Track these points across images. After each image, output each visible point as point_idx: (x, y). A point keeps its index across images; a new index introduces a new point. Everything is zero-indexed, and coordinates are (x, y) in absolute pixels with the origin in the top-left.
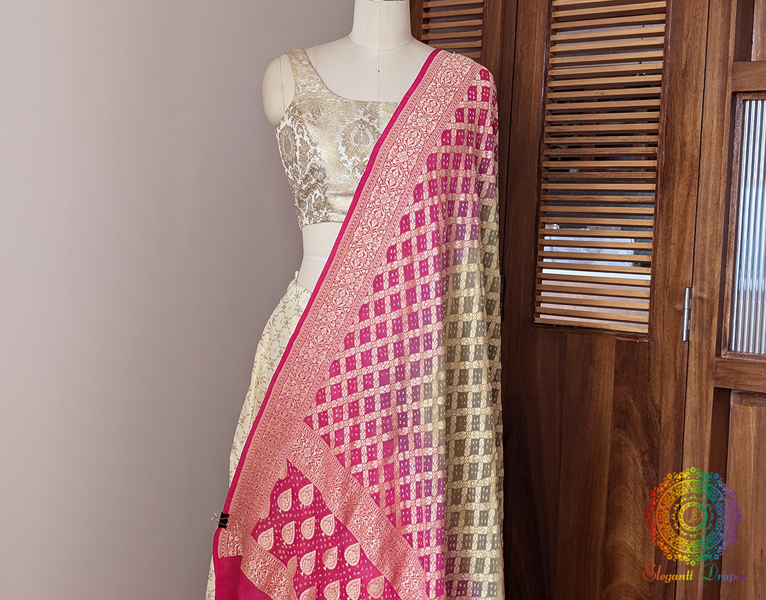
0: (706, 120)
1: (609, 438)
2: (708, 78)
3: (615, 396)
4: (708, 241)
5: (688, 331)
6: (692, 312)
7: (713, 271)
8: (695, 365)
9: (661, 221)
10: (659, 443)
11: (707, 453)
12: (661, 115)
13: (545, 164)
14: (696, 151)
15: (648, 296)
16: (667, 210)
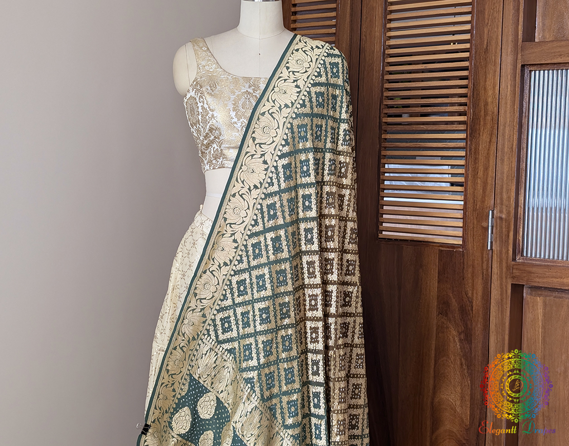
0: (503, 86)
1: (435, 322)
2: (503, 54)
3: (439, 291)
4: (505, 175)
5: (491, 243)
6: (494, 228)
7: (509, 198)
8: (497, 267)
9: (470, 161)
10: (471, 325)
11: (507, 332)
12: (469, 83)
13: (384, 120)
14: (495, 109)
15: (462, 217)
16: (475, 153)
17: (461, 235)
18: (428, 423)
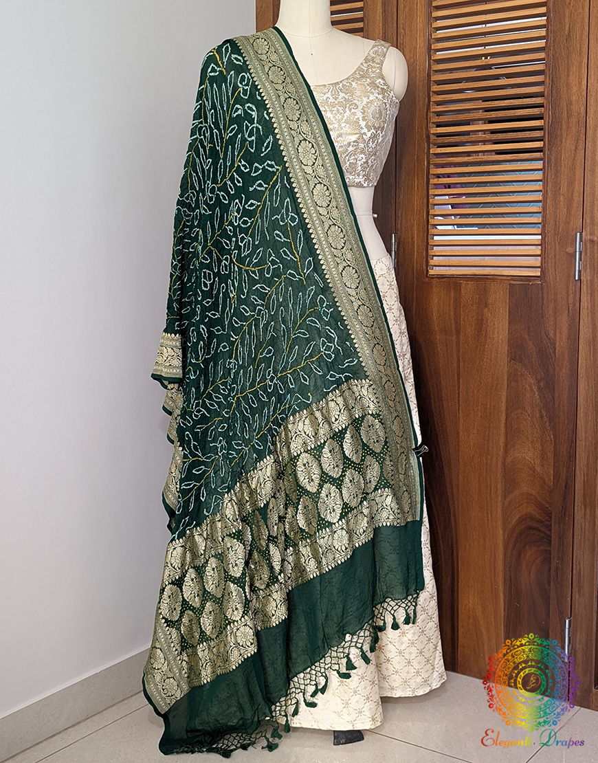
1: (506, 369)
3: (510, 333)
5: (580, 271)
6: (584, 254)
8: (588, 300)
9: (550, 174)
10: (554, 371)
12: (546, 79)
13: (433, 131)
14: (583, 109)
15: (540, 243)
16: (556, 164)
17: (539, 265)
18: (499, 486)
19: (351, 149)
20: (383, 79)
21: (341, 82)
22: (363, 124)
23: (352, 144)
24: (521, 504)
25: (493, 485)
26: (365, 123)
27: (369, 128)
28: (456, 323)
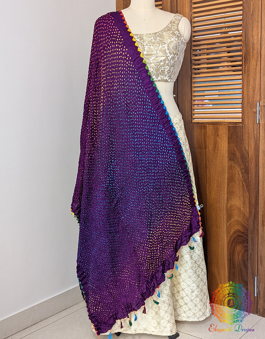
1: (227, 164)
3: (229, 148)
5: (259, 120)
6: (260, 112)
8: (262, 133)
9: (245, 76)
10: (248, 165)
12: (243, 33)
14: (259, 46)
15: (241, 107)
16: (248, 72)
17: (241, 117)
18: (225, 217)
19: (162, 63)
20: (178, 31)
21: (158, 32)
22: (168, 52)
23: (162, 61)
24: (235, 225)
25: (222, 217)
26: (169, 51)
27: (170, 53)
28: (205, 144)
